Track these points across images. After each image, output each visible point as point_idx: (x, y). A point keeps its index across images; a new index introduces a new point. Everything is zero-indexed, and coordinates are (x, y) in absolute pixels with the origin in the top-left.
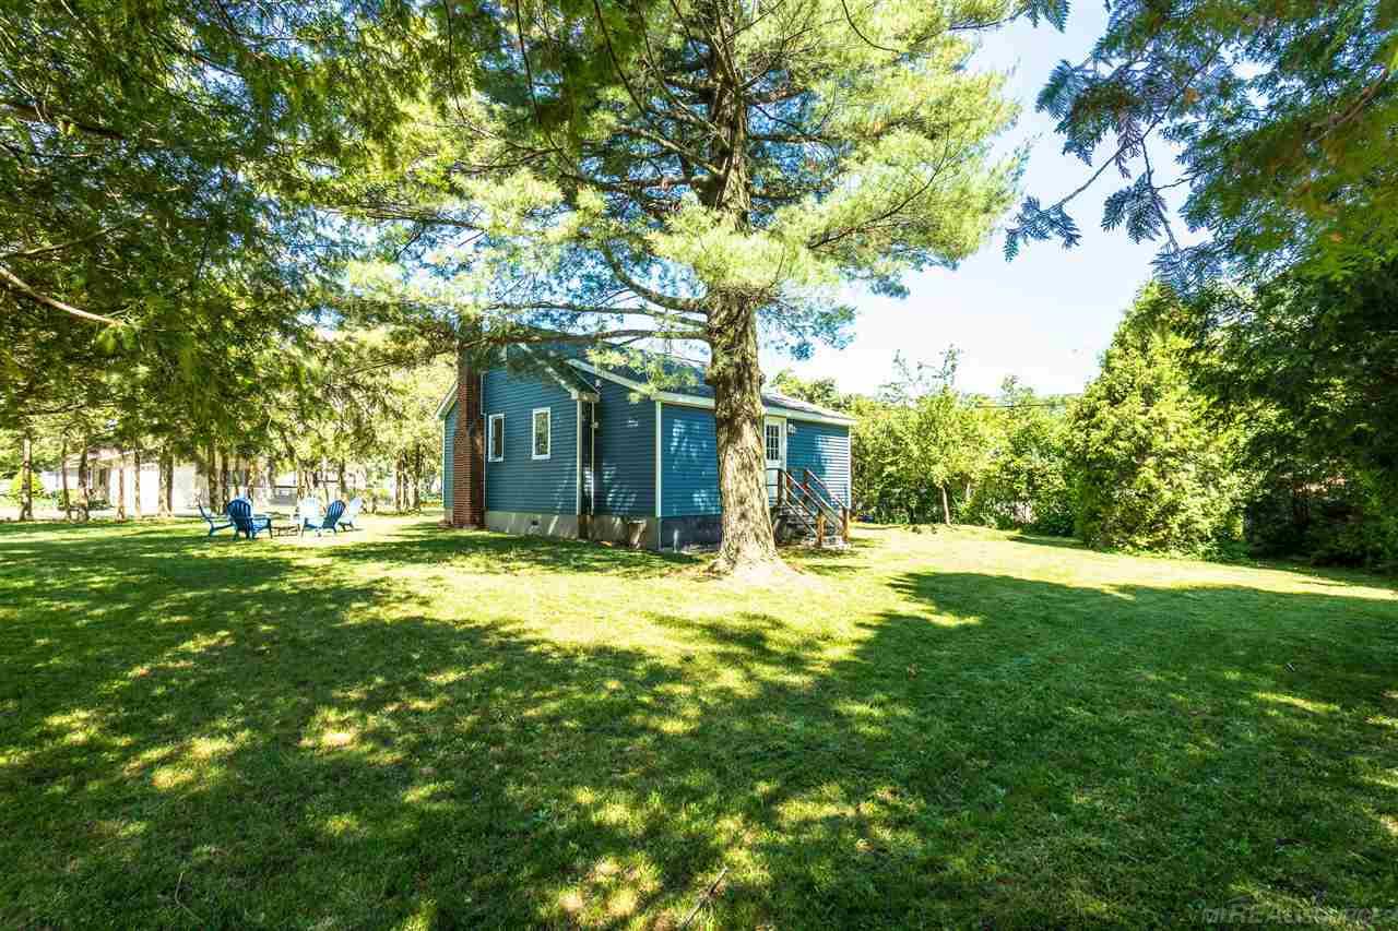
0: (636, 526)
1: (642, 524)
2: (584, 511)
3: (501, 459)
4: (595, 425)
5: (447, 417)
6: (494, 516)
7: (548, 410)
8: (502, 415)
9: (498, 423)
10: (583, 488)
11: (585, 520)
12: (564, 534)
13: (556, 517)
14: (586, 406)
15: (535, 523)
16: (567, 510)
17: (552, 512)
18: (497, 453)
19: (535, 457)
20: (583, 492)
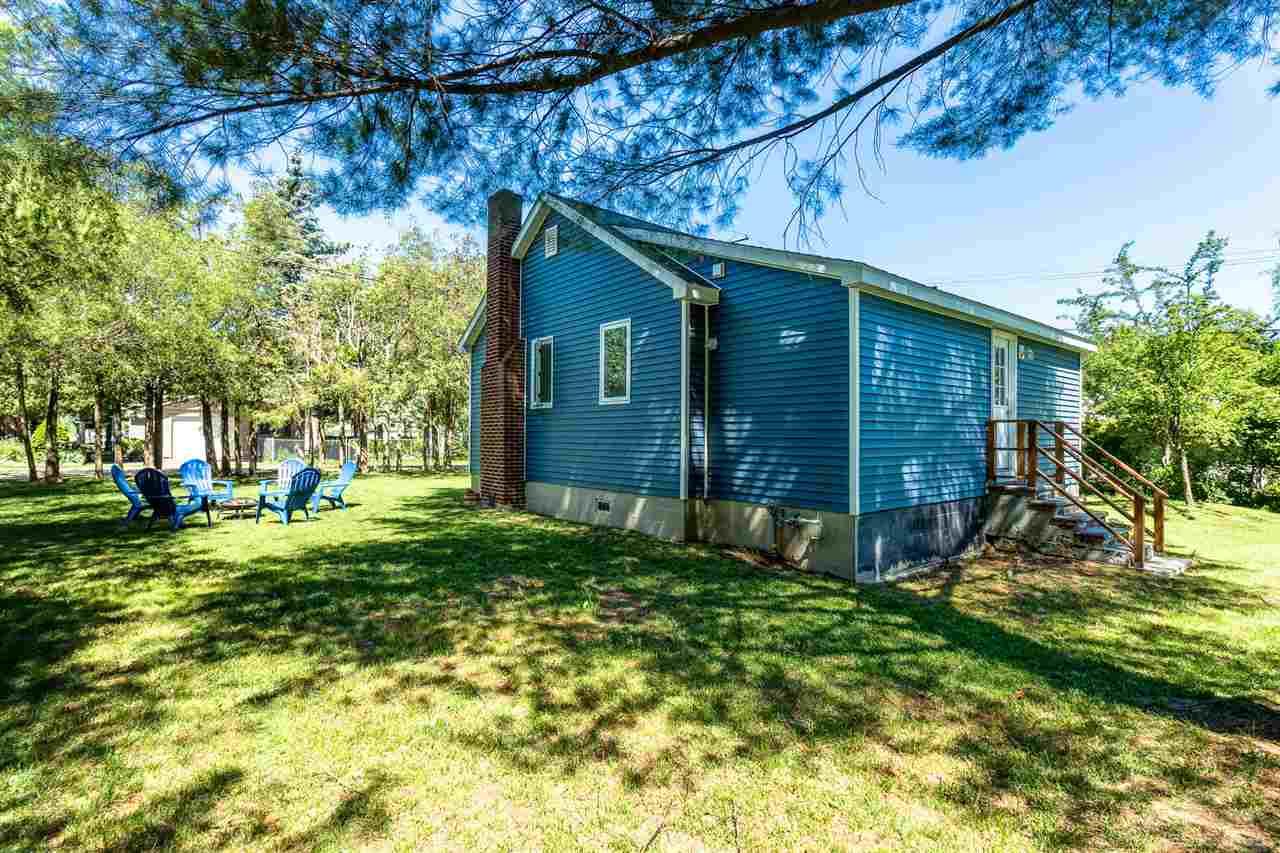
0: (798, 528)
1: (814, 526)
2: (692, 493)
3: (549, 405)
4: (711, 344)
5: (473, 348)
6: (539, 491)
7: (626, 323)
8: (549, 339)
9: (544, 350)
10: (691, 453)
11: (693, 507)
12: (658, 530)
13: (641, 502)
14: (696, 311)
15: (603, 506)
16: (663, 489)
17: (636, 490)
18: (544, 396)
19: (604, 401)
20: (691, 460)
